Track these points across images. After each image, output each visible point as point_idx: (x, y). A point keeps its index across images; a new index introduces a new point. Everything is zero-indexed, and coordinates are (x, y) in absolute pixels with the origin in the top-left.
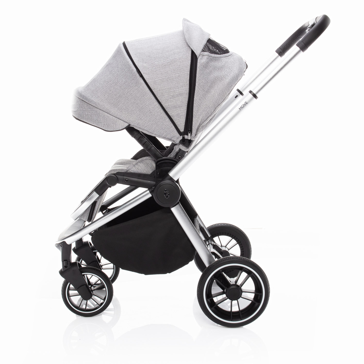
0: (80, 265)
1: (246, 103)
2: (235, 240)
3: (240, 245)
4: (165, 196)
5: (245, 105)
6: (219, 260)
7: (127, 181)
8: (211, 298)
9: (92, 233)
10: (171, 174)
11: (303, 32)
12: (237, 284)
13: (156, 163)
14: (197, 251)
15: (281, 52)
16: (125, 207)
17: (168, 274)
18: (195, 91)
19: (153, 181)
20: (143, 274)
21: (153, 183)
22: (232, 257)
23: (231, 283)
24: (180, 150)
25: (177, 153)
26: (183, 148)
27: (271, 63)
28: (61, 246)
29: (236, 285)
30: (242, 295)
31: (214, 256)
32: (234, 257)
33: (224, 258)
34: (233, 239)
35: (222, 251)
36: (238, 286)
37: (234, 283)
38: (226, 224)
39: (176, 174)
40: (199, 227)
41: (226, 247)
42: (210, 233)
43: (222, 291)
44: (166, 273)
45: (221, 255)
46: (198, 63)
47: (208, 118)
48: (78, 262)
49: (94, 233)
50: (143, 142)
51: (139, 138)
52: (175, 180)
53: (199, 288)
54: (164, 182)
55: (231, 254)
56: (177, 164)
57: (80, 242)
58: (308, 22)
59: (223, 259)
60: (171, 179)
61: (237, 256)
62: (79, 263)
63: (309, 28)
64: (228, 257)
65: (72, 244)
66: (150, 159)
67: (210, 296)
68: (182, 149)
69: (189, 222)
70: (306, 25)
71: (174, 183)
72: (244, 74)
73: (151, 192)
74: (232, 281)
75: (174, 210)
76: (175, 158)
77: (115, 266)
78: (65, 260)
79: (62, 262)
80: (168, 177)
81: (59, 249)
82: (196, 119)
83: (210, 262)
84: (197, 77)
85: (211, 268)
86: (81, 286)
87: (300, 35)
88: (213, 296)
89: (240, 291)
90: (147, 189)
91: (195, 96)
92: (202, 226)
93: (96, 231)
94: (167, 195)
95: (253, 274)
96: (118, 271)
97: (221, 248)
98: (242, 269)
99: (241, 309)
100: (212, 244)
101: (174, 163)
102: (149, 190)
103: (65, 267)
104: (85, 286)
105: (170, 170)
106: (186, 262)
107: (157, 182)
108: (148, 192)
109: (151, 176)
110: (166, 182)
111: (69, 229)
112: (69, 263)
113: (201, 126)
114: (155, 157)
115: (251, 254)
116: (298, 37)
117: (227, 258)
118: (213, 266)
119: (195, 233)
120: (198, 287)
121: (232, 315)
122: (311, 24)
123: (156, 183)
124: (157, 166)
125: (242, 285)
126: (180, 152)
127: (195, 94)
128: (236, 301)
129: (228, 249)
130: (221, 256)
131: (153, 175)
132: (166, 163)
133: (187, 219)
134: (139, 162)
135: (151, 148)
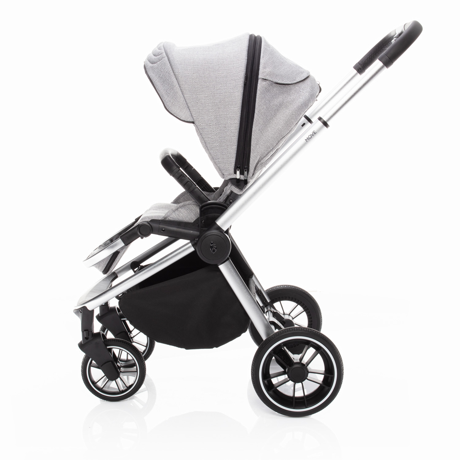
0: (104, 337)
1: (314, 133)
2: (302, 306)
3: (307, 313)
4: (212, 250)
5: (313, 135)
6: (281, 331)
7: (163, 230)
8: (268, 379)
9: (119, 296)
10: (219, 222)
11: (389, 43)
12: (302, 362)
13: (201, 209)
14: (251, 320)
15: (360, 69)
16: (161, 263)
17: (215, 348)
18: (254, 120)
19: (196, 231)
20: (184, 348)
21: (197, 233)
22: (296, 328)
23: (295, 361)
24: (232, 192)
25: (228, 197)
26: (236, 190)
27: (347, 83)
28: (81, 312)
29: (300, 363)
30: (308, 376)
31: (273, 327)
32: (299, 328)
33: (287, 329)
34: (299, 306)
35: (284, 320)
36: (303, 365)
37: (298, 361)
38: (289, 287)
39: (225, 222)
40: (255, 290)
41: (289, 315)
42: (270, 298)
43: (283, 370)
44: (212, 348)
45: (283, 325)
46: (258, 85)
47: (268, 153)
48: (102, 332)
49: (122, 297)
50: (185, 182)
51: (179, 177)
52: (223, 230)
53: (254, 366)
54: (210, 233)
55: (295, 324)
56: (227, 210)
57: (105, 307)
58: (395, 30)
59: (285, 330)
60: (219, 229)
61: (304, 326)
62: (103, 334)
63: (395, 38)
64: (292, 328)
65: (94, 310)
66: (194, 204)
67: (267, 376)
68: (234, 192)
69: (241, 283)
70: (392, 34)
71: (222, 234)
72: (317, 99)
73: (193, 245)
74: (295, 358)
75: (223, 268)
76: (225, 202)
77: (148, 338)
78: (85, 330)
79: (82, 332)
80: (215, 227)
81: (79, 316)
82: (255, 154)
83: (267, 334)
84: (256, 102)
85: (270, 341)
86: (105, 363)
87: (385, 47)
88: (272, 376)
89: (306, 372)
90: (189, 241)
91: (254, 126)
92: (259, 288)
93: (125, 294)
94: (214, 249)
95: (322, 350)
96: (153, 344)
97: (283, 316)
98: (309, 344)
99: (306, 394)
100: (271, 311)
101: (222, 208)
102: (191, 242)
103: (85, 338)
104: (111, 362)
105: (217, 217)
106: (237, 334)
107: (202, 232)
108: (190, 244)
109: (193, 225)
110: (213, 232)
111: (92, 291)
112: (90, 333)
113: (260, 163)
114: (200, 200)
115: (321, 325)
116: (381, 49)
117: (290, 328)
118: (272, 339)
119: (249, 297)
120: (252, 365)
121: (295, 401)
122: (398, 32)
123: (200, 234)
124: (201, 211)
125: (308, 363)
126: (232, 195)
127: (254, 123)
128: (300, 384)
129: (292, 317)
130: (282, 327)
131: (197, 223)
132: (212, 208)
133: (238, 280)
134: (180, 207)
135: (194, 189)
